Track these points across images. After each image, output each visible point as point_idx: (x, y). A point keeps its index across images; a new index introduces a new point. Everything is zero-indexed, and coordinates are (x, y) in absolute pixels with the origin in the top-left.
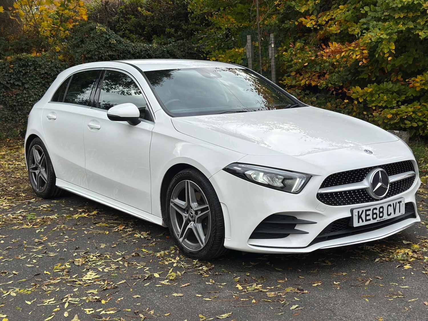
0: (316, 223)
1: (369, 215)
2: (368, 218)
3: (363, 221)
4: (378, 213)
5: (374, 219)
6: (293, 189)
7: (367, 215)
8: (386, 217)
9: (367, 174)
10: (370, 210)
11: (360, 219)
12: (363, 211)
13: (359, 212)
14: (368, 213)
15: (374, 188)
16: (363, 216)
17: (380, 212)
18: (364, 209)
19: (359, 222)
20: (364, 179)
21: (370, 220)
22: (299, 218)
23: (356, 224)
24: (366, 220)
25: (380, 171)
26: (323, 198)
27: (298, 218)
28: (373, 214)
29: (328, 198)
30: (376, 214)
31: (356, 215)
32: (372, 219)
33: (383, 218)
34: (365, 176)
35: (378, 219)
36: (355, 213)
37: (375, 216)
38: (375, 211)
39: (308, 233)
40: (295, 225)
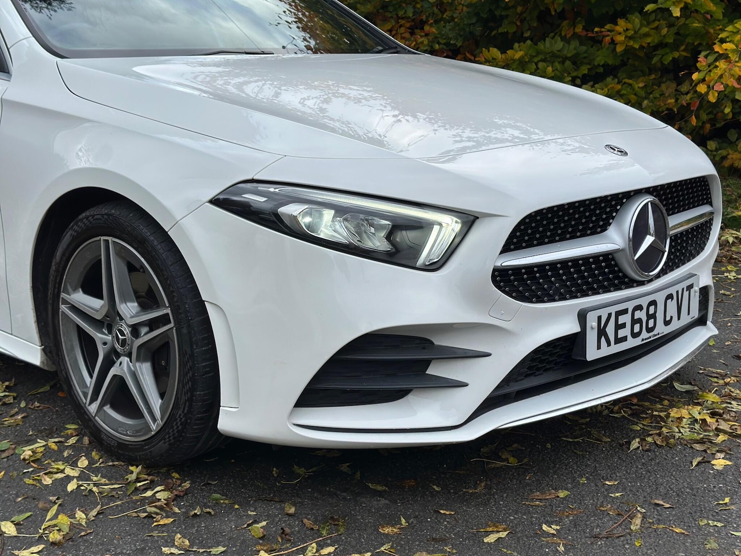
0: (489, 355)
1: (623, 326)
2: (622, 333)
3: (609, 344)
4: (644, 319)
5: (635, 335)
6: (422, 260)
7: (619, 327)
8: (661, 330)
9: (617, 211)
10: (625, 311)
11: (603, 339)
12: (610, 315)
13: (600, 318)
14: (622, 319)
15: (636, 250)
16: (610, 330)
17: (650, 317)
18: (613, 310)
19: (599, 347)
20: (610, 224)
21: (624, 339)
22: (439, 341)
23: (592, 354)
24: (618, 341)
25: (649, 203)
26: (508, 282)
27: (435, 343)
28: (634, 321)
29: (522, 281)
30: (640, 321)
31: (592, 328)
32: (629, 337)
33: (655, 332)
34: (613, 218)
35: (645, 334)
36: (592, 321)
37: (637, 328)
38: (638, 314)
39: (466, 385)
40: (427, 363)
